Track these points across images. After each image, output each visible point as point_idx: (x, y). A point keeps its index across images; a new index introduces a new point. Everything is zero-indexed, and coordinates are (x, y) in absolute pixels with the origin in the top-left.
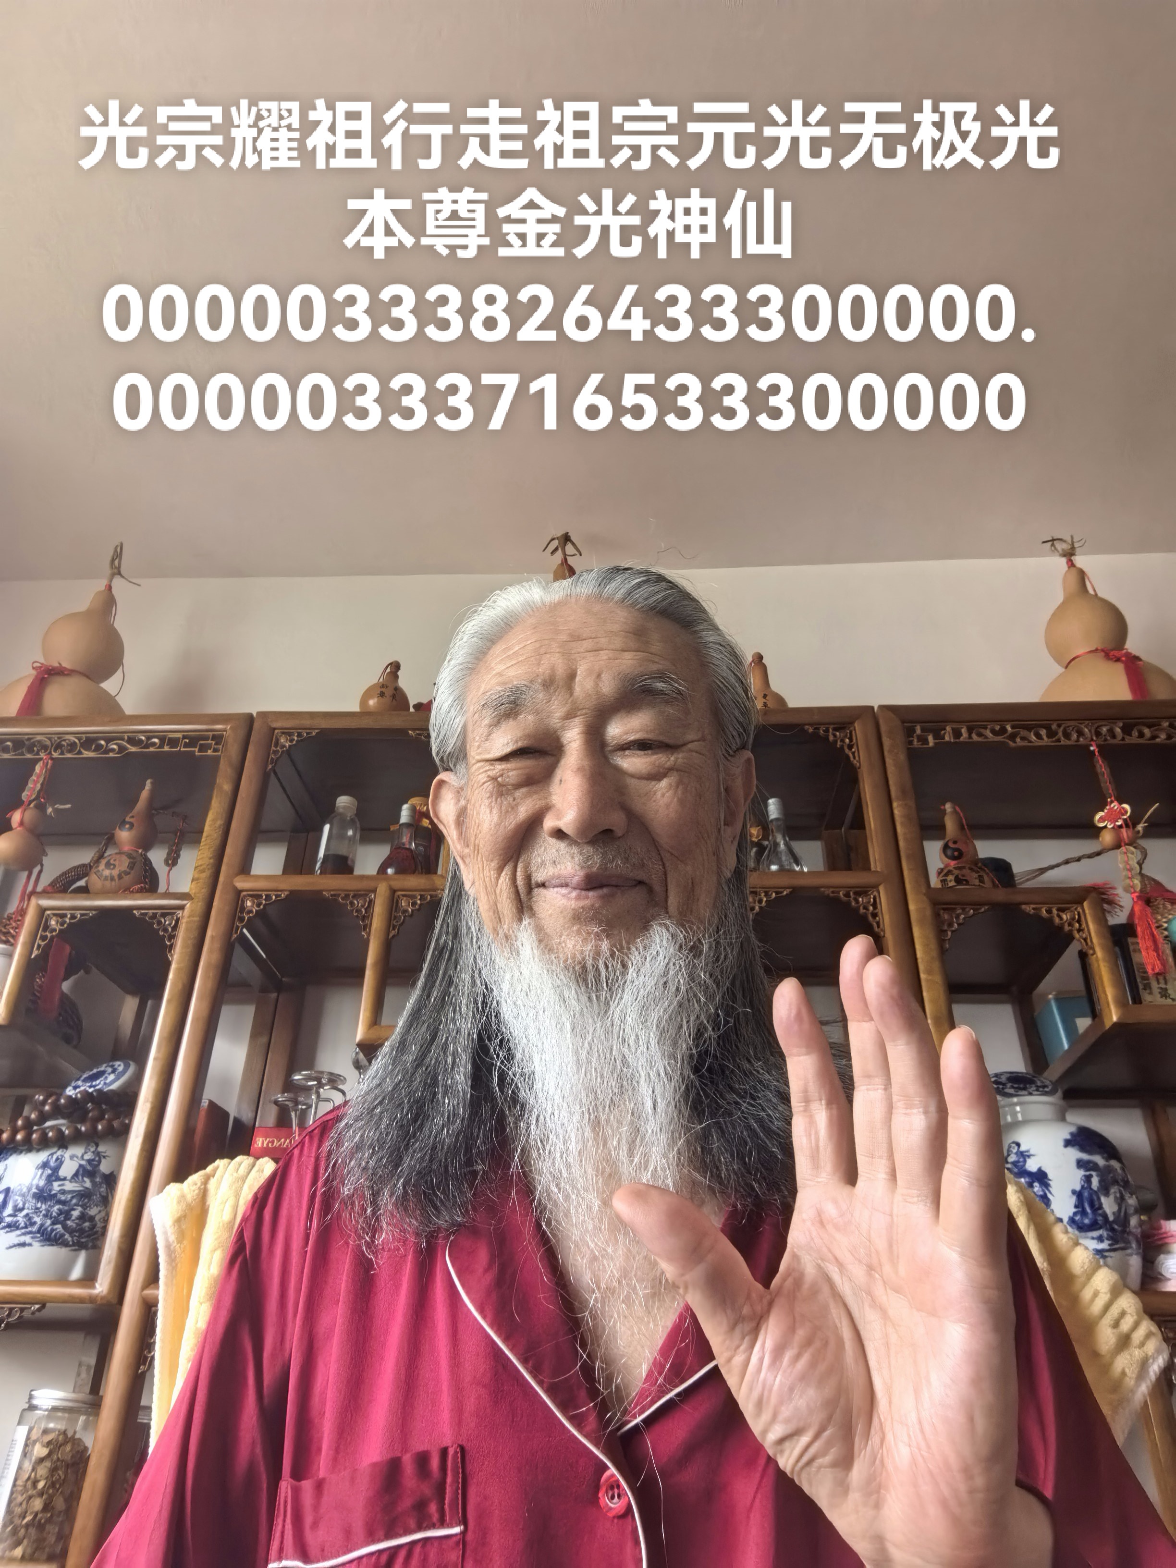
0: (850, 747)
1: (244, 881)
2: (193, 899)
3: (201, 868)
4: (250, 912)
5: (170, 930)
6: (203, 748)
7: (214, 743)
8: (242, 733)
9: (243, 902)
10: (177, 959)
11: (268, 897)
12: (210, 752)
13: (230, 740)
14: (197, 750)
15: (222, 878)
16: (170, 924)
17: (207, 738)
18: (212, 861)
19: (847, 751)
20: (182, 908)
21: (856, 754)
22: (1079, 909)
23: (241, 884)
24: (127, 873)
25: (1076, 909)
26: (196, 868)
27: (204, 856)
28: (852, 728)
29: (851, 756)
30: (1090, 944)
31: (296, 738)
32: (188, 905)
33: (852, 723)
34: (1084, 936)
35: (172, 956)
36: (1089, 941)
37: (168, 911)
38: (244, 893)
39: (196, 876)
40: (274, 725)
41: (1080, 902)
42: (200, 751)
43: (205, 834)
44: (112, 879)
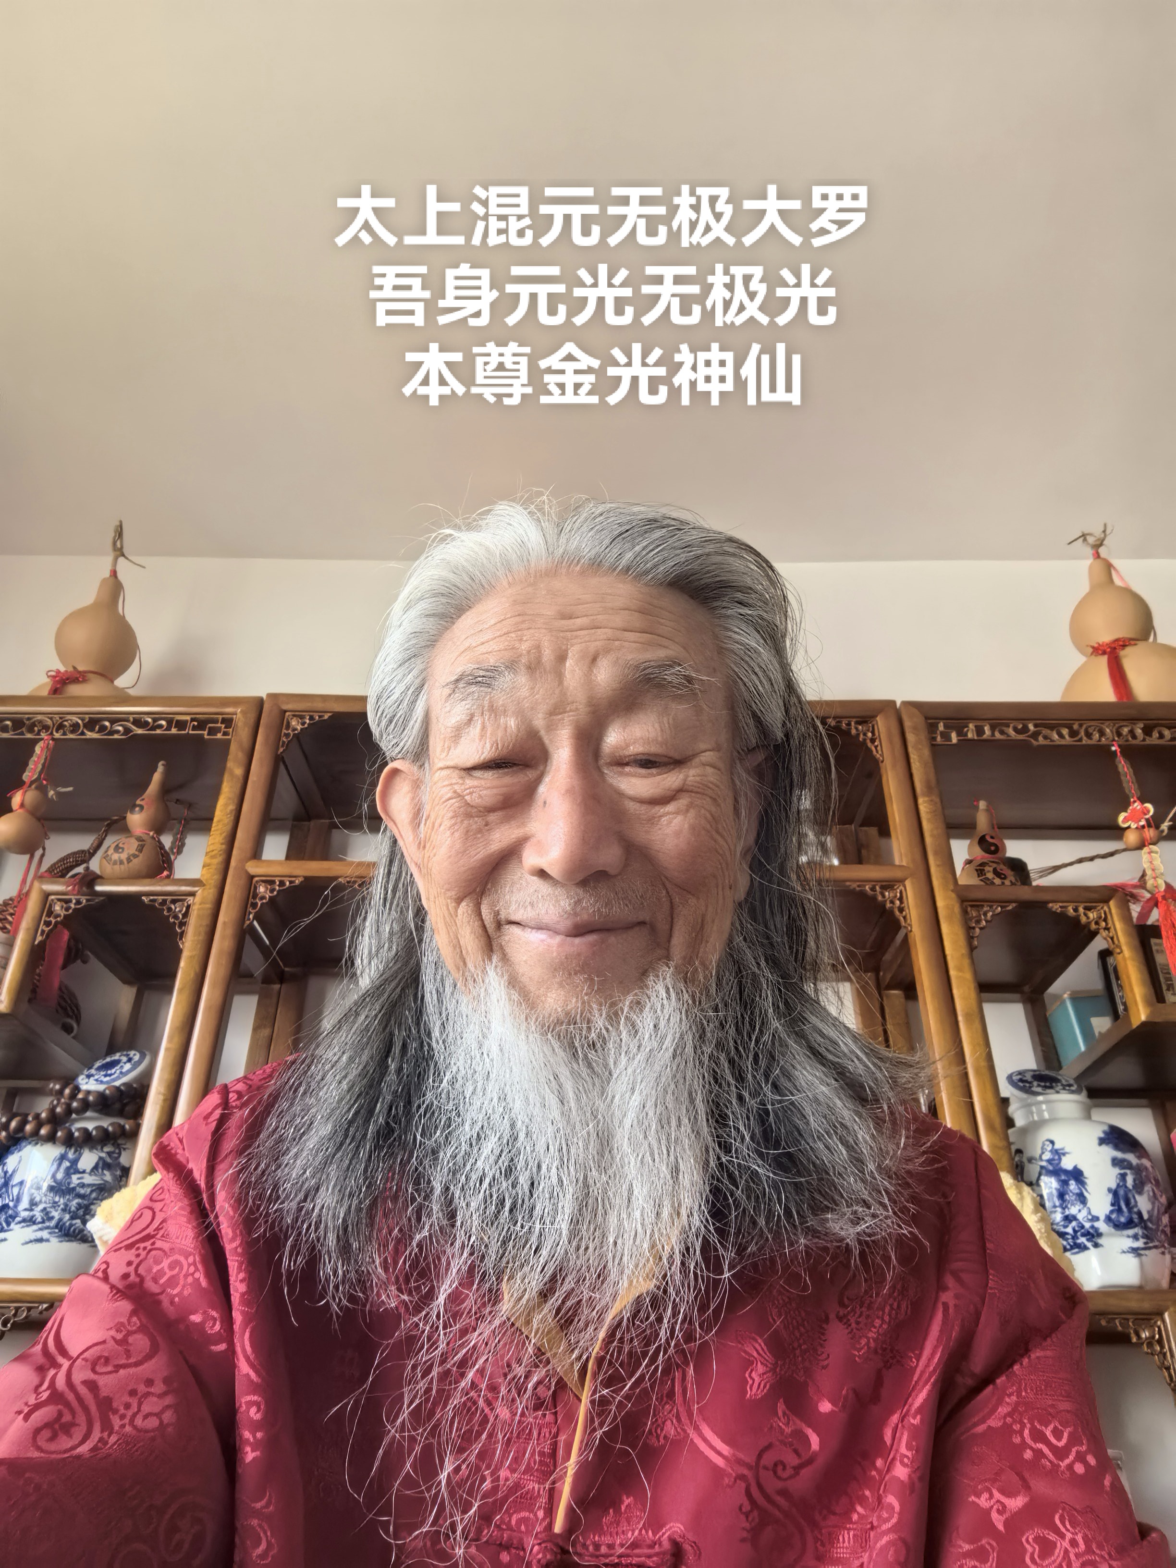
0: (873, 741)
1: (257, 867)
2: (204, 885)
3: (213, 853)
4: (263, 898)
5: (181, 916)
6: (212, 731)
7: (223, 726)
8: (252, 717)
9: (256, 888)
10: (189, 946)
11: (282, 883)
12: (219, 736)
13: (240, 724)
14: (206, 733)
15: (233, 863)
16: (180, 911)
17: (216, 721)
18: (224, 847)
19: (869, 744)
20: (193, 894)
21: (879, 748)
22: (1106, 908)
23: (253, 868)
24: (135, 856)
25: (1102, 908)
26: (207, 853)
27: (217, 840)
28: (874, 723)
29: (873, 749)
30: (1116, 942)
31: (308, 721)
32: (199, 890)
33: (875, 717)
34: (1111, 934)
35: (183, 943)
36: (1115, 939)
37: (177, 898)
38: (256, 879)
39: (208, 861)
40: (285, 707)
41: (1106, 901)
42: (208, 735)
43: (215, 820)
44: (121, 862)
